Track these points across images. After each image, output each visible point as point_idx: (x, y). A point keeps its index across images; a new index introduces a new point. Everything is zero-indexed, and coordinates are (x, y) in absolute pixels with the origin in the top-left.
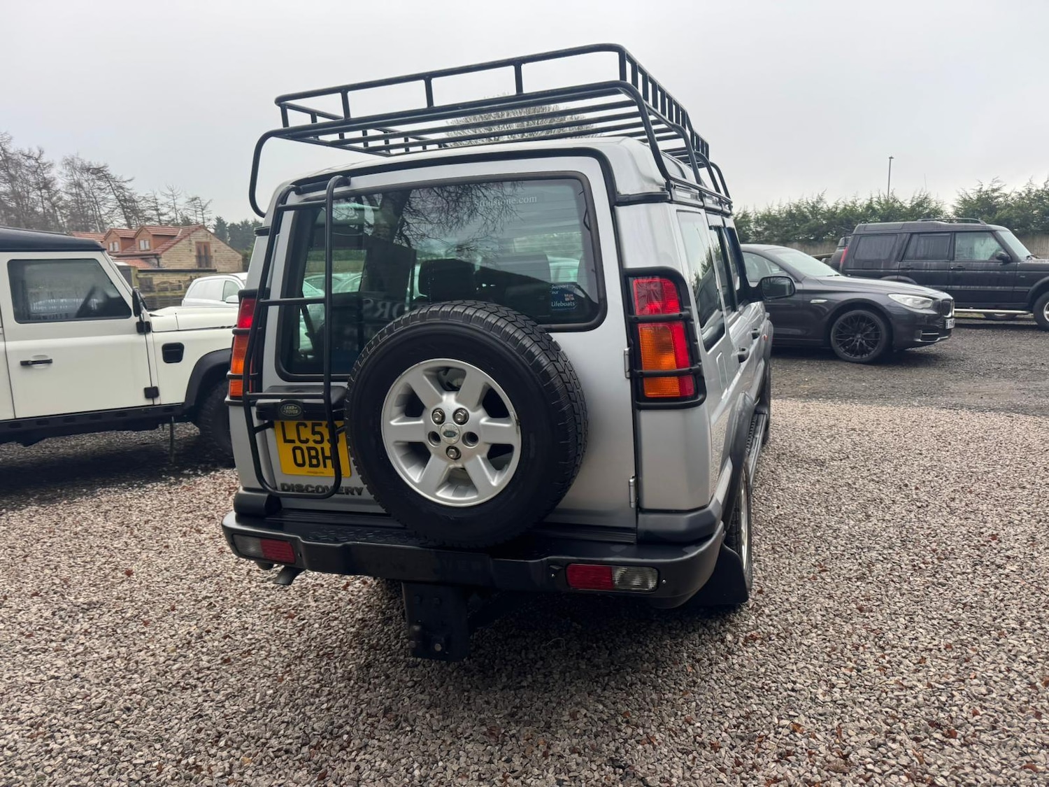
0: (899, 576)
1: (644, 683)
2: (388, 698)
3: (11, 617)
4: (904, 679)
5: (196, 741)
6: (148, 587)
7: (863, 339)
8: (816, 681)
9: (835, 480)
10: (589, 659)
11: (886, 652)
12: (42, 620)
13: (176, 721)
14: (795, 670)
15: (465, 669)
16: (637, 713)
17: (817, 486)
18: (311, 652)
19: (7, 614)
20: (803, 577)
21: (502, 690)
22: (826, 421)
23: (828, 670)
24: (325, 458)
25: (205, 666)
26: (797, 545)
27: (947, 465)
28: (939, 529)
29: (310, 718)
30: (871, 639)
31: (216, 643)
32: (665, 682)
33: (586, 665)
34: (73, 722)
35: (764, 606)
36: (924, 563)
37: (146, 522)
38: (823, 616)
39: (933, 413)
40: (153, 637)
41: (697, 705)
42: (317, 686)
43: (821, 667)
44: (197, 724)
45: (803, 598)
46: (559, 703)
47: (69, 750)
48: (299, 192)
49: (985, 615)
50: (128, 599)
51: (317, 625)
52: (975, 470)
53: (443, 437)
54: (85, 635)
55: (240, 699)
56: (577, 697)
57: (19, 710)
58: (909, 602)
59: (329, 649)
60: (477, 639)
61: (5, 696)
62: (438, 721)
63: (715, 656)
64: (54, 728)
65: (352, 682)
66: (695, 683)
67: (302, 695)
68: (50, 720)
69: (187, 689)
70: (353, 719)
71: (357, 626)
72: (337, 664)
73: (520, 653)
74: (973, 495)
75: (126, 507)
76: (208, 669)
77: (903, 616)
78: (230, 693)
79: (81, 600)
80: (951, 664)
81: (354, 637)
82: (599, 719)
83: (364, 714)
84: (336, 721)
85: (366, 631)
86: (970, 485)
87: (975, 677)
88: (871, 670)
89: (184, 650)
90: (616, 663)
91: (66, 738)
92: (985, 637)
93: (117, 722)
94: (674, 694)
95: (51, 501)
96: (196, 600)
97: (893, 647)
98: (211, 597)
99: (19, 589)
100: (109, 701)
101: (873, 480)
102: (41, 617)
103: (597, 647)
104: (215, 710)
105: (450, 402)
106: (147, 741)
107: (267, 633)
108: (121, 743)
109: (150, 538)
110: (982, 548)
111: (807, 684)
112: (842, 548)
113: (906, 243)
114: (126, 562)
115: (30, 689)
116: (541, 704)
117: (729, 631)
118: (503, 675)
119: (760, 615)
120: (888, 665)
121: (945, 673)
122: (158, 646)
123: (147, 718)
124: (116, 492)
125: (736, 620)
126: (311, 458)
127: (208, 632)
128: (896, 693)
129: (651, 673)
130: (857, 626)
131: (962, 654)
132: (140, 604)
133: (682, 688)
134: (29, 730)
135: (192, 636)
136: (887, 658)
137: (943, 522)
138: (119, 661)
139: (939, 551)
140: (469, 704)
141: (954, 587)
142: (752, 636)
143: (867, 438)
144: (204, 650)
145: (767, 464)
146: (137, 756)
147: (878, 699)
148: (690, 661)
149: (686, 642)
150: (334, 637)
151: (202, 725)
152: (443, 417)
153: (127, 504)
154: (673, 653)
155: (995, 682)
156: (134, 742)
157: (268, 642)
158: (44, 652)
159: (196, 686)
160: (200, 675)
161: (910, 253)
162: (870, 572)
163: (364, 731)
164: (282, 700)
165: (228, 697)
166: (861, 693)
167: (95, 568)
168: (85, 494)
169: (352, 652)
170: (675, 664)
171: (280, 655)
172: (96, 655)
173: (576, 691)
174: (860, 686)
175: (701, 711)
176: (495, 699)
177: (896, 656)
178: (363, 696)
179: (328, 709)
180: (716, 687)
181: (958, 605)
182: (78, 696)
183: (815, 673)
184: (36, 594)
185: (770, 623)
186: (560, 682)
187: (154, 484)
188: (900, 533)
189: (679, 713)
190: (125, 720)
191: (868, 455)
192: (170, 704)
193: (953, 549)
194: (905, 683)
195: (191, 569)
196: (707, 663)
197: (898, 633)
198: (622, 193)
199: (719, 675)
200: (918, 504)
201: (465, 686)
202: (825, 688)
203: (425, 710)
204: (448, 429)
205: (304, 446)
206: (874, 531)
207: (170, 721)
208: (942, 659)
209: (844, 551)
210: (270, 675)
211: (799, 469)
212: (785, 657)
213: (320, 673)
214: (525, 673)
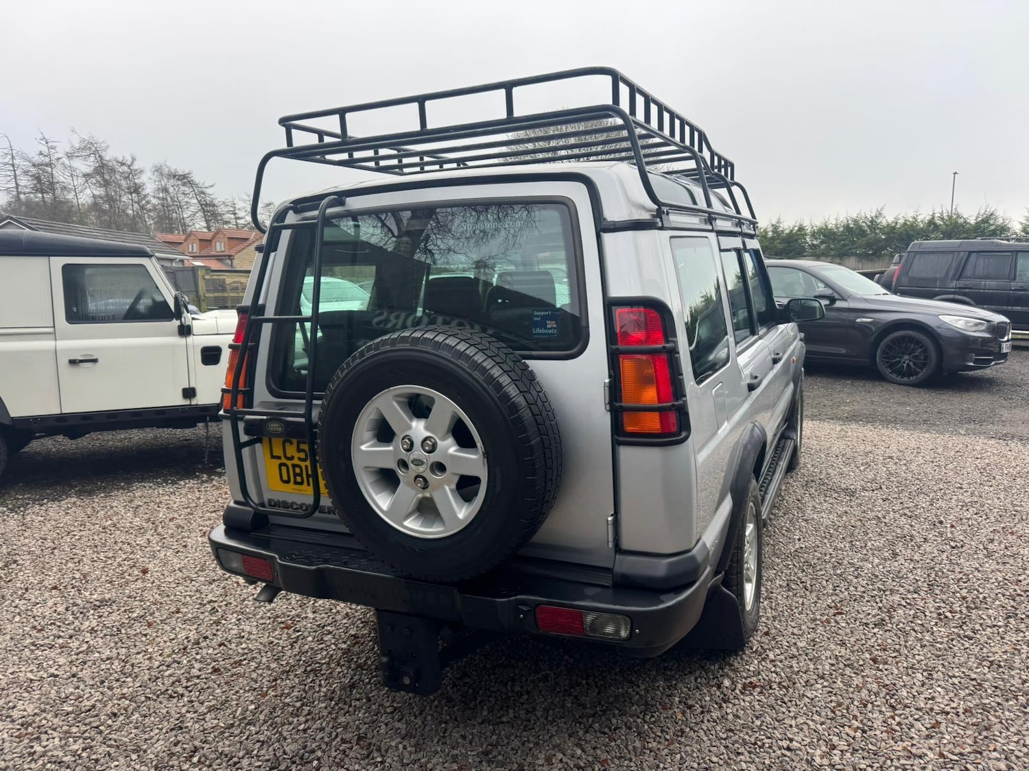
0: (922, 625)
1: (630, 728)
2: (365, 724)
3: (27, 610)
4: (913, 745)
5: (172, 755)
6: (159, 587)
7: (910, 361)
8: (815, 740)
9: (864, 512)
10: (576, 697)
11: (897, 712)
12: (55, 615)
13: (157, 731)
14: (794, 725)
15: (447, 698)
16: (617, 762)
17: (844, 518)
18: (299, 667)
19: (25, 606)
20: (815, 620)
21: (481, 724)
22: (862, 447)
23: (830, 728)
24: (308, 476)
25: (195, 674)
26: (814, 582)
27: (989, 502)
28: (972, 573)
29: (285, 739)
30: (882, 695)
31: (210, 651)
32: (651, 729)
33: (572, 703)
34: (61, 723)
35: (770, 650)
36: (951, 612)
37: (171, 520)
38: (833, 665)
39: (979, 443)
40: (154, 639)
41: (682, 758)
42: (298, 704)
43: (822, 724)
44: (176, 736)
45: (812, 644)
46: (537, 744)
47: (50, 754)
48: (297, 211)
49: (1013, 677)
50: (138, 598)
51: (310, 639)
52: (1019, 509)
53: (411, 466)
54: (91, 633)
55: (222, 713)
56: (556, 738)
57: (14, 707)
58: (930, 655)
59: (317, 665)
60: (464, 667)
61: (5, 692)
62: (410, 753)
63: (708, 703)
64: (43, 730)
65: (333, 702)
66: (682, 731)
67: (282, 713)
68: (40, 721)
69: (174, 697)
70: (327, 744)
71: (349, 643)
72: (323, 682)
73: (506, 684)
74: (1014, 537)
75: (156, 503)
76: (198, 677)
77: (921, 671)
78: (214, 705)
79: (95, 597)
80: (969, 732)
81: (344, 653)
82: (575, 766)
83: (338, 739)
84: (309, 744)
85: (356, 649)
86: (1012, 525)
87: (995, 750)
88: (878, 732)
89: (180, 656)
90: (603, 703)
91: (51, 740)
92: (1011, 703)
93: (102, 728)
94: (659, 743)
95: (90, 493)
96: (200, 604)
97: (906, 706)
98: (216, 601)
99: (41, 582)
100: (98, 705)
101: (905, 515)
102: (55, 611)
103: (587, 684)
104: (196, 722)
105: (419, 429)
106: (125, 750)
107: (261, 643)
108: (100, 750)
109: (172, 536)
110: (1017, 598)
111: (805, 743)
112: (863, 589)
113: (963, 261)
114: (145, 559)
115: (28, 687)
116: (518, 743)
117: (727, 675)
118: (485, 707)
119: (763, 659)
120: (897, 728)
121: (960, 742)
122: (156, 648)
123: (131, 725)
124: (150, 487)
125: (736, 664)
126: (295, 475)
127: (206, 638)
128: (903, 761)
129: (638, 717)
130: (869, 680)
131: (983, 720)
132: (148, 604)
133: (668, 737)
134: (19, 729)
135: (188, 642)
136: (897, 719)
137: (978, 566)
138: (116, 663)
139: (970, 599)
140: (444, 737)
141: (982, 642)
142: (751, 683)
143: (904, 468)
144: (198, 657)
145: (794, 492)
146: (112, 766)
147: (881, 767)
148: (681, 707)
149: (680, 685)
150: (325, 653)
151: (180, 738)
152: (412, 444)
153: (158, 501)
154: (664, 697)
155: (1018, 757)
156: (112, 751)
157: (260, 653)
158: (50, 648)
159: (182, 695)
160: (189, 684)
161: (969, 271)
162: (891, 617)
163: (335, 758)
164: (262, 717)
165: (210, 710)
166: (863, 758)
167: (115, 564)
168: (122, 488)
169: (339, 670)
170: (665, 708)
171: (268, 668)
172: (97, 655)
173: (556, 731)
174: (863, 750)
175: (685, 765)
176: (472, 734)
177: (907, 718)
178: (342, 719)
179: (305, 731)
180: (705, 739)
181: (984, 663)
182: (71, 697)
183: (815, 731)
184: (55, 588)
185: (773, 669)
186: (542, 720)
187: (187, 481)
188: (928, 575)
189: (661, 765)
190: (110, 726)
191: (902, 486)
192: (154, 712)
193: (985, 598)
194: (914, 750)
195: (202, 571)
196: (700, 710)
197: (914, 691)
198: (609, 219)
199: (710, 725)
200: (952, 544)
201: (443, 717)
202: (824, 748)
203: (399, 740)
204: (416, 457)
205: (289, 463)
206: (899, 572)
207: (151, 730)
208: (958, 725)
209: (864, 592)
210: (255, 689)
211: (827, 499)
212: (784, 710)
213: (304, 690)
214: (508, 707)
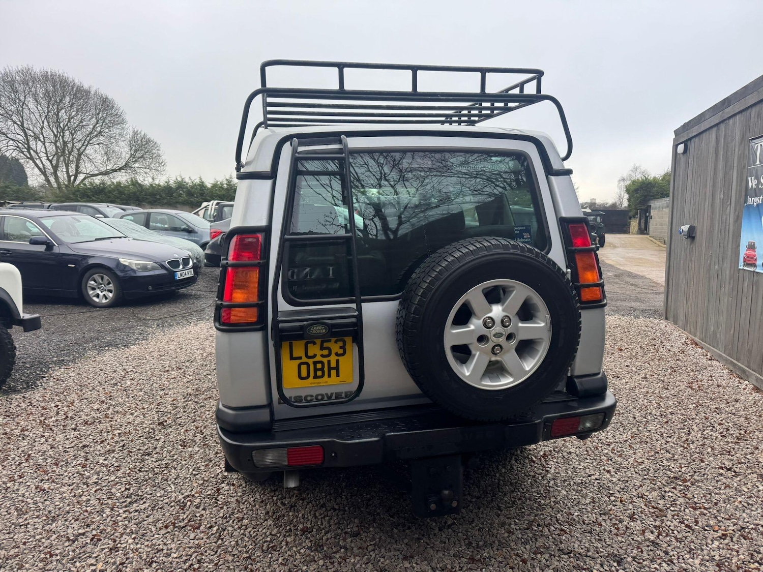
24: (330, 369)
53: (493, 338)
105: (497, 311)
152: (493, 323)
155: (670, 450)
204: (497, 332)
